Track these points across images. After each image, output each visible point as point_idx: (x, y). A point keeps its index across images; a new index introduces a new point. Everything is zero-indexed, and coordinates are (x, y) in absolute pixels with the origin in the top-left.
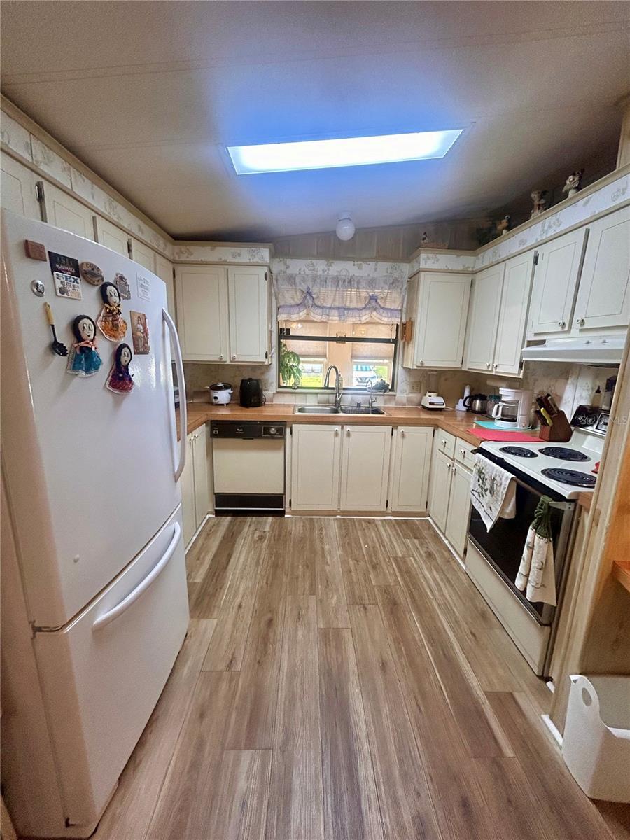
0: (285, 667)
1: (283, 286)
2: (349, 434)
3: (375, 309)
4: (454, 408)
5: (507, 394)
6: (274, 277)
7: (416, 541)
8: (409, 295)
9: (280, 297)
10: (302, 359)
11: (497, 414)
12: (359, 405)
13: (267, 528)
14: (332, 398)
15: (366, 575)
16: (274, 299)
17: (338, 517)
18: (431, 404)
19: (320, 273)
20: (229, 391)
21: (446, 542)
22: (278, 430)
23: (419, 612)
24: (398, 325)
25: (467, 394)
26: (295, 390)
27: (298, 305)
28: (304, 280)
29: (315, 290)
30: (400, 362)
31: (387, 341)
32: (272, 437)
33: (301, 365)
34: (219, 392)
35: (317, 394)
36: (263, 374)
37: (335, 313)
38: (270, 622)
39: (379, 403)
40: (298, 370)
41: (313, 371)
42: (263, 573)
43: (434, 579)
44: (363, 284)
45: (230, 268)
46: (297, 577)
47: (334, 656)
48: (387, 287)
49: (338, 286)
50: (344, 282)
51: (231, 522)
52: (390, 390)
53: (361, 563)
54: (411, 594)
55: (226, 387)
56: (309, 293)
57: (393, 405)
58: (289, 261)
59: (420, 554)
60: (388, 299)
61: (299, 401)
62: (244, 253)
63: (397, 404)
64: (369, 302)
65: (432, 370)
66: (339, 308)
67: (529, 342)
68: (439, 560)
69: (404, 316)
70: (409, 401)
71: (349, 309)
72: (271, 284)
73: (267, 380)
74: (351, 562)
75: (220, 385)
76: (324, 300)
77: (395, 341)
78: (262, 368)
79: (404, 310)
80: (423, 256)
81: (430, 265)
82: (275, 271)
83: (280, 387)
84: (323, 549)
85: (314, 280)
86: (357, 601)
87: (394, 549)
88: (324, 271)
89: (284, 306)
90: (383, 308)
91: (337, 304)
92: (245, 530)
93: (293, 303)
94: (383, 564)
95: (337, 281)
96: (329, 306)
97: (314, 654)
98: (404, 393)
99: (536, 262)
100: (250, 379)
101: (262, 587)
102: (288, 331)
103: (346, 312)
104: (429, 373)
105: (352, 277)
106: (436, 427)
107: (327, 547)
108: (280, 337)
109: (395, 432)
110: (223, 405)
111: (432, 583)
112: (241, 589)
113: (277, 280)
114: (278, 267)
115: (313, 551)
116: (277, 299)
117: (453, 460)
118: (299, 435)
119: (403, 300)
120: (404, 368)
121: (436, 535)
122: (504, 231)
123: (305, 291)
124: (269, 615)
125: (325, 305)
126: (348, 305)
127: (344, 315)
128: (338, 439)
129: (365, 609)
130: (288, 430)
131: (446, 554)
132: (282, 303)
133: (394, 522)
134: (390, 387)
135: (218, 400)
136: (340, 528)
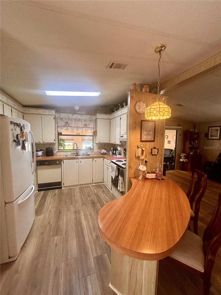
0: (65, 220)
1: (59, 121)
2: (81, 162)
3: (87, 127)
4: (109, 153)
5: (119, 148)
6: (56, 118)
7: (100, 189)
8: (95, 124)
9: (58, 124)
10: (65, 141)
11: (117, 153)
12: (83, 154)
13: (57, 192)
14: (75, 152)
15: (87, 198)
16: (56, 124)
17: (79, 186)
18: (103, 152)
19: (70, 117)
20: (42, 151)
21: (108, 188)
22: (59, 162)
23: (100, 203)
24: (93, 132)
25: (112, 149)
26: (64, 151)
27: (64, 126)
28: (65, 119)
29: (69, 122)
30: (94, 141)
31: (91, 136)
32: (57, 164)
33: (65, 143)
34: (39, 152)
35: (71, 151)
36: (53, 146)
37: (75, 128)
38: (60, 213)
39: (89, 153)
40: (64, 145)
41: (69, 145)
42: (57, 203)
43: (104, 196)
44: (83, 121)
45: (43, 116)
46: (67, 202)
47: (78, 216)
48: (89, 122)
49: (76, 121)
50: (77, 120)
51: (44, 192)
52: (92, 149)
53: (85, 196)
54: (98, 200)
55: (41, 151)
56: (67, 123)
57: (93, 153)
58: (61, 114)
59: (102, 192)
60: (90, 125)
61: (65, 154)
62: (47, 112)
63: (94, 153)
64: (85, 126)
65: (103, 143)
66: (76, 127)
67: (121, 136)
68: (106, 192)
69: (94, 129)
70: (98, 152)
71: (79, 127)
72: (55, 120)
73: (55, 148)
74: (82, 196)
75: (39, 150)
76: (72, 125)
77: (93, 136)
78: (53, 144)
79: (94, 128)
80: (98, 115)
81: (99, 117)
82: (56, 116)
83: (59, 150)
84: (74, 195)
85: (69, 119)
86: (84, 204)
87: (94, 191)
88: (71, 117)
89: (60, 126)
90: (88, 127)
91: (75, 126)
92: (49, 194)
93: (62, 125)
94: (91, 195)
95: (75, 120)
96: (73, 126)
97: (73, 216)
98: (96, 150)
99: (120, 119)
100: (49, 148)
101: (56, 206)
102: (61, 133)
103: (78, 128)
104: (102, 144)
105: (79, 119)
106: (104, 158)
107: (75, 194)
108: (58, 135)
109: (93, 160)
110: (40, 156)
111: (104, 197)
112: (50, 207)
113: (57, 119)
114: (57, 115)
115: (71, 195)
116: (57, 124)
117: (108, 166)
118: (65, 163)
119: (94, 125)
120: (96, 143)
121: (106, 187)
122: (115, 111)
123: (66, 122)
124: (59, 211)
125: (72, 126)
126: (79, 126)
127: (78, 129)
128: (78, 163)
129: (86, 205)
130: (62, 162)
131: (108, 190)
132: (59, 125)
133: (95, 185)
134: (92, 148)
135: (38, 154)
136: (79, 189)
